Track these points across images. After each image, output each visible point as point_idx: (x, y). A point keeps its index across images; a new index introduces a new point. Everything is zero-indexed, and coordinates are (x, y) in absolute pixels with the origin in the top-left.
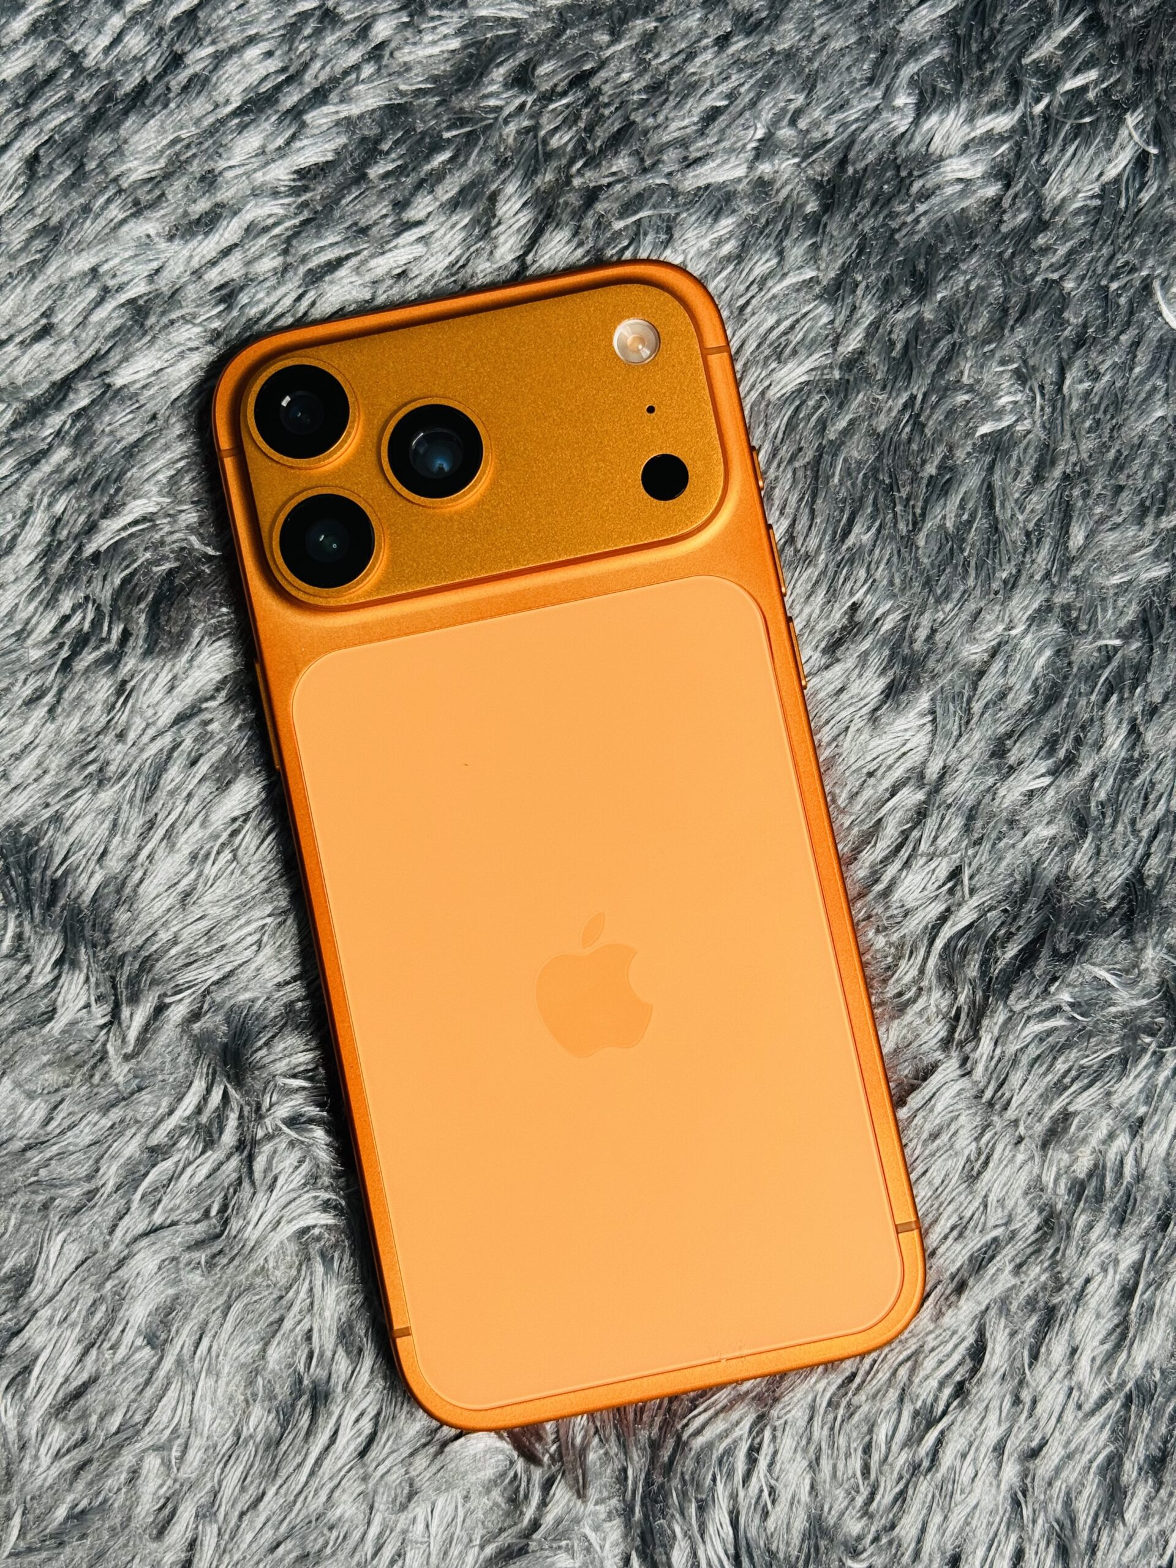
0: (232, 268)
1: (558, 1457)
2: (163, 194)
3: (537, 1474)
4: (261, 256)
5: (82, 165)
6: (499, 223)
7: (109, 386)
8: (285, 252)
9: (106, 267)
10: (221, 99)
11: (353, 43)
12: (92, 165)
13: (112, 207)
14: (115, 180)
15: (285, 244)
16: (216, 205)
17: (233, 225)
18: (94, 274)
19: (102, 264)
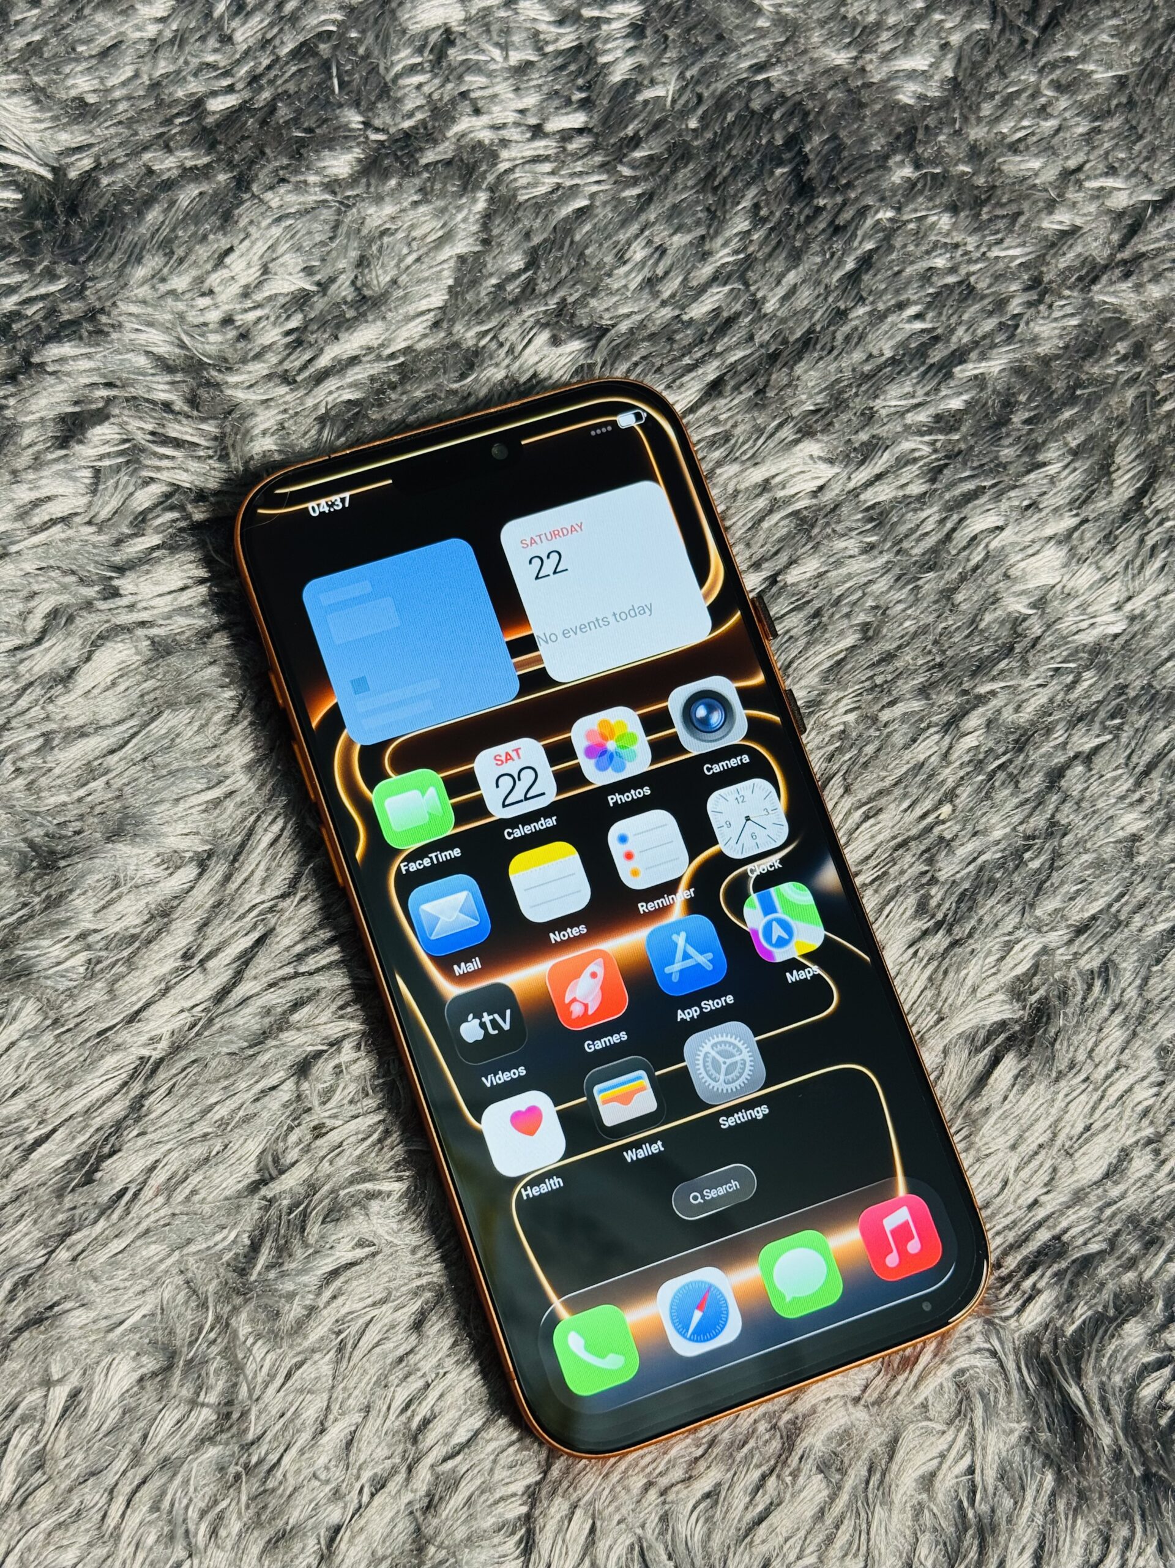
0: (883, 493)
2: (831, 422)
4: (911, 482)
8: (933, 480)
9: (777, 480)
10: (875, 352)
11: (991, 314)
12: (771, 394)
13: (785, 429)
14: (789, 408)
15: (934, 473)
16: (873, 437)
17: (886, 455)
18: (765, 486)
19: (774, 477)
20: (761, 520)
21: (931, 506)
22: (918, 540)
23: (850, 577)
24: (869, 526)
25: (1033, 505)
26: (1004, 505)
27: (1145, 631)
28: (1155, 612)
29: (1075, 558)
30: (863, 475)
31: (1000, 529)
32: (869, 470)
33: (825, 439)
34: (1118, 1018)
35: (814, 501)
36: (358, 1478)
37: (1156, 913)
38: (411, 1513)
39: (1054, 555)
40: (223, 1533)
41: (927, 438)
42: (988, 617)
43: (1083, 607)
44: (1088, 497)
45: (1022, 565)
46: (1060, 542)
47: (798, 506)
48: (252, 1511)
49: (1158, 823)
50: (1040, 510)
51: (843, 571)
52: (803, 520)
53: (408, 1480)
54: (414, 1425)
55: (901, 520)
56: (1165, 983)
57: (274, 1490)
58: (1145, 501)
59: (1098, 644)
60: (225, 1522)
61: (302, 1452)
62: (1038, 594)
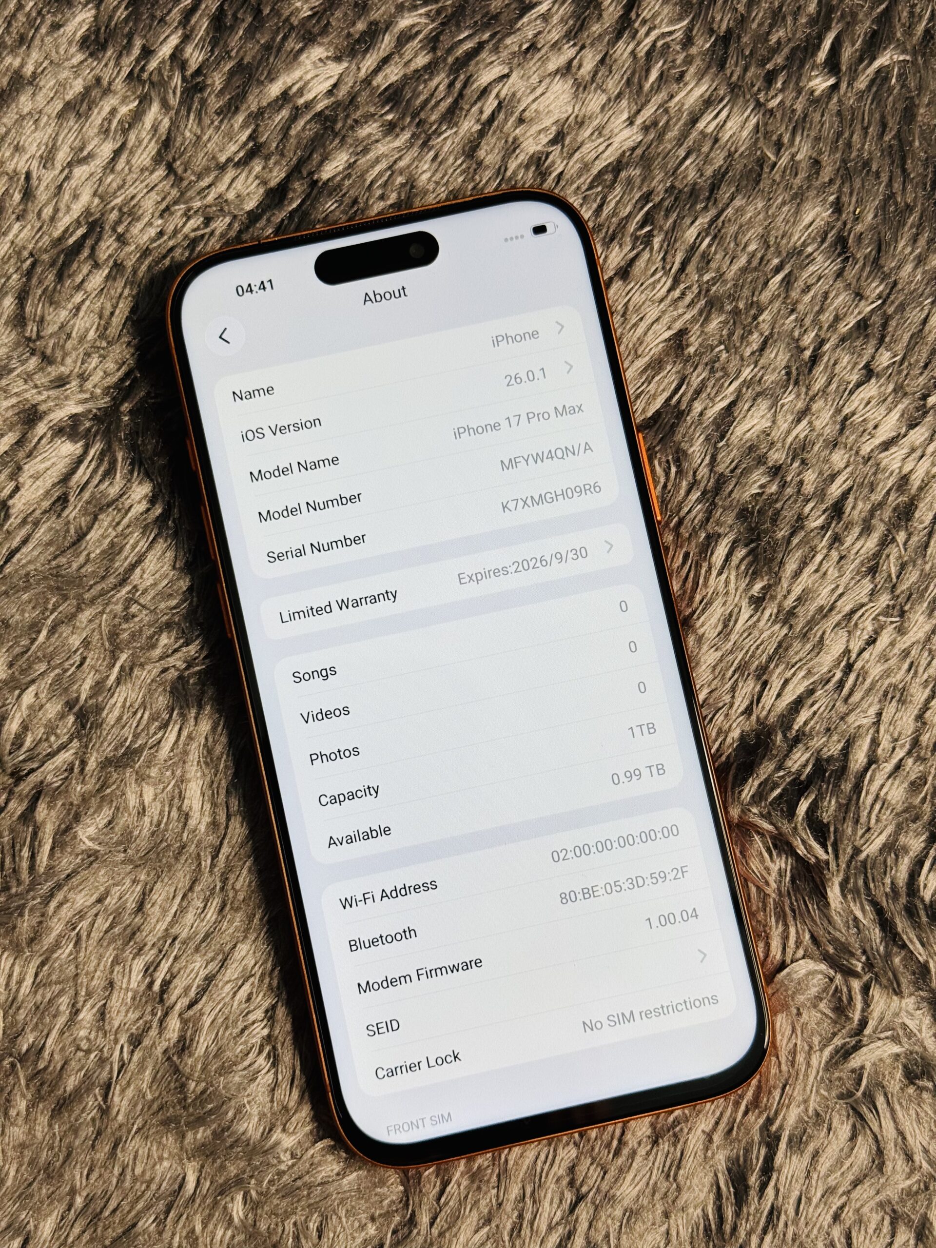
0: (393, 74)
1: (869, 965)
2: (328, 22)
3: (856, 985)
4: (415, 56)
5: (259, 11)
7: (317, 181)
8: (434, 49)
9: (295, 89)
12: (266, 11)
13: (290, 40)
14: (287, 19)
15: (432, 42)
16: (371, 23)
17: (387, 38)
18: (285, 96)
19: (290, 88)
20: (289, 128)
21: (438, 74)
22: (432, 109)
23: (377, 160)
24: (387, 108)
25: (533, 47)
26: (504, 54)
27: (660, 136)
28: (665, 118)
29: (581, 87)
30: (369, 62)
31: (507, 76)
32: (374, 56)
33: (326, 40)
34: (695, 495)
35: (332, 99)
36: (116, 1041)
37: (712, 395)
38: (169, 1059)
39: (561, 89)
40: (13, 1113)
41: (422, 11)
42: (512, 165)
43: (599, 130)
44: (582, 25)
45: (534, 106)
46: (563, 75)
47: (319, 107)
48: (33, 1089)
49: (701, 313)
50: (539, 50)
51: (371, 156)
52: (327, 118)
53: (160, 1033)
54: (156, 987)
55: (416, 94)
56: (732, 455)
57: (46, 1068)
58: (633, 15)
59: (619, 161)
60: (13, 1103)
61: (62, 1033)
62: (554, 130)
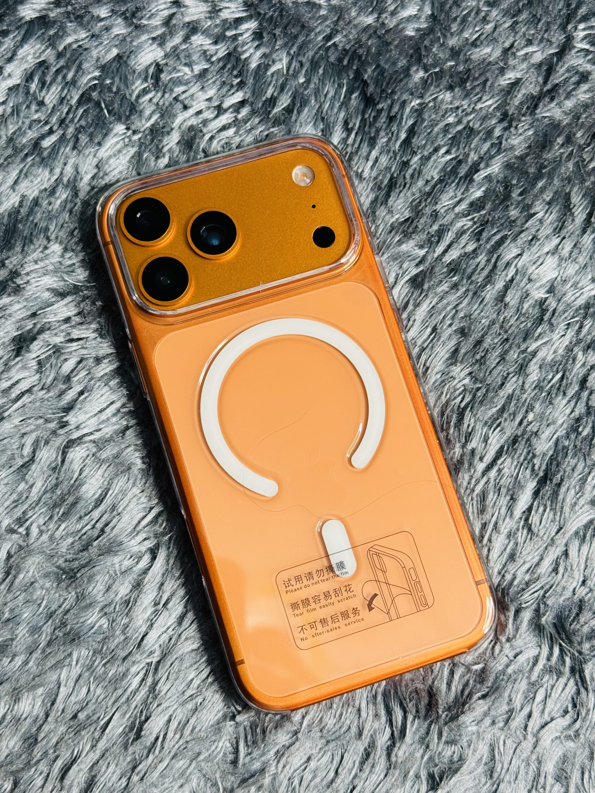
6: (574, 206)
